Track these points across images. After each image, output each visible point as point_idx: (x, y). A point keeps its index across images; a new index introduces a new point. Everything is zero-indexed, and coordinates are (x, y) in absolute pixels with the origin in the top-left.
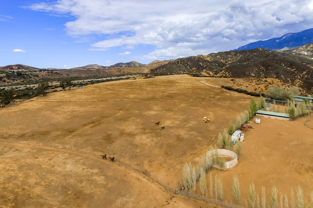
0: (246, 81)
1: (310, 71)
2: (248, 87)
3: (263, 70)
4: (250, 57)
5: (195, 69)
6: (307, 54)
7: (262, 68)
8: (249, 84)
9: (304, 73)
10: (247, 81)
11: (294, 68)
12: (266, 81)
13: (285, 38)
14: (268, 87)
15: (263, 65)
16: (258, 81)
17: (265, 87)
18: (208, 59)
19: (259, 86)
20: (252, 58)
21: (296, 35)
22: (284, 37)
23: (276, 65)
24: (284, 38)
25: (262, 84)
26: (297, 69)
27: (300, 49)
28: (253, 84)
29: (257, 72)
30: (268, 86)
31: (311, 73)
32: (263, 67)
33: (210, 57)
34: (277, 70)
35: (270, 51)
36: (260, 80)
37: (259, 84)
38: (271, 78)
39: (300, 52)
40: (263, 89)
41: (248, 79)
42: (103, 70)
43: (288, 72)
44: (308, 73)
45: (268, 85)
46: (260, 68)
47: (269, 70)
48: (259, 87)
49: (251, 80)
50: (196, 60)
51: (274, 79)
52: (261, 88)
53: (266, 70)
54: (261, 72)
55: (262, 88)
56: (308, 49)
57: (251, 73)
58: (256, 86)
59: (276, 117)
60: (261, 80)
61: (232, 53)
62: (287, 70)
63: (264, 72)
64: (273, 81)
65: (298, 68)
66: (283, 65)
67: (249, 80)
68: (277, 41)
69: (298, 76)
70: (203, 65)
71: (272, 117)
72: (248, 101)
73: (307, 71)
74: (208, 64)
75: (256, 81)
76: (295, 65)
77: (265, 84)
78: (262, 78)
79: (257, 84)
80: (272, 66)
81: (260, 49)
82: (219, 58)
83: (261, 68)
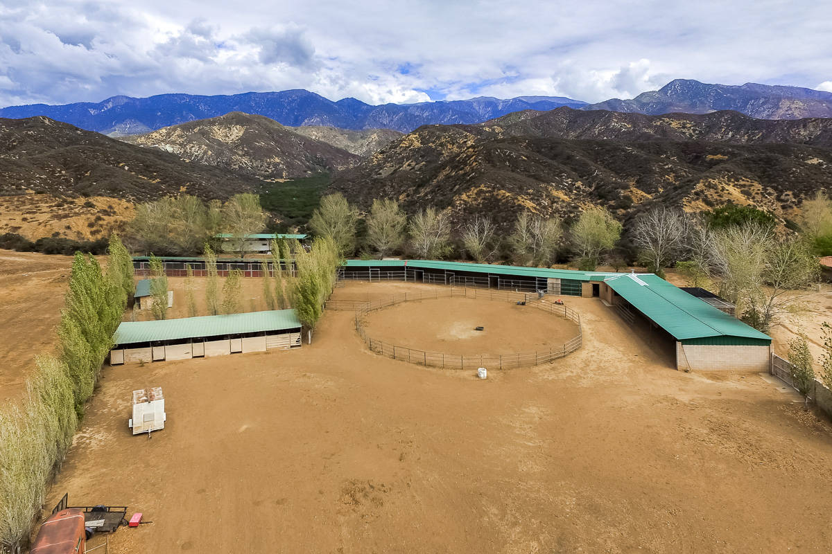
0: (7, 207)
1: (194, 185)
2: (20, 228)
3: (67, 181)
4: (14, 141)
6: (172, 149)
7: (63, 172)
8: (24, 219)
10: (11, 208)
11: (155, 178)
12: (89, 205)
14: (101, 226)
15: (66, 166)
16: (59, 205)
17: (91, 225)
19: (65, 222)
20: (21, 143)
21: (138, 103)
22: (110, 105)
23: (105, 166)
24: (109, 107)
25: (77, 214)
26: (164, 178)
27: (154, 137)
28: (43, 218)
29: (48, 184)
30: (101, 222)
32: (66, 170)
34: (113, 179)
35: (79, 132)
36: (65, 201)
37: (66, 216)
38: (102, 198)
39: (154, 144)
40: (84, 232)
41: (18, 201)
43: (144, 188)
44: (192, 190)
45: (99, 219)
46: (54, 172)
47: (89, 180)
48: (68, 228)
49: (32, 204)
51: (113, 199)
52: (74, 230)
53: (77, 180)
54: (60, 184)
55: (79, 229)
56: (173, 138)
57: (23, 187)
58: (55, 222)
59: (237, 344)
60: (72, 203)
62: (138, 180)
63: (71, 185)
64: (110, 207)
65: (167, 177)
66: (126, 168)
67: (24, 202)
68: (92, 112)
69: (171, 196)
71: (212, 349)
72: (35, 281)
75: (51, 206)
76: (158, 169)
77: (89, 216)
78: (74, 198)
79: (59, 217)
80: (93, 168)
81: (47, 122)
83: (60, 172)
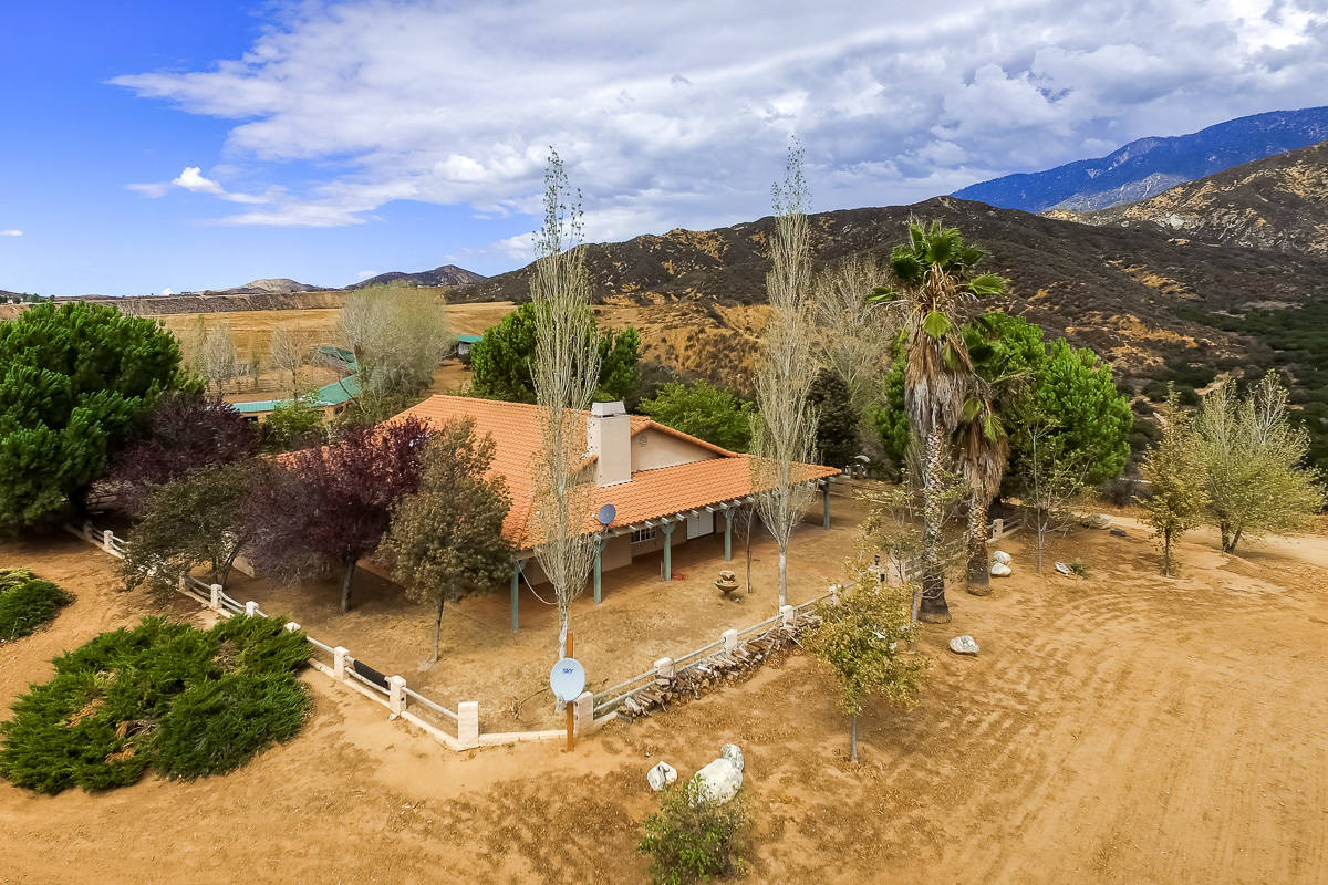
4: (879, 237)
5: (634, 287)
6: (1181, 222)
9: (1041, 293)
13: (1126, 158)
18: (711, 249)
21: (1176, 145)
22: (1124, 158)
24: (1122, 161)
27: (1157, 203)
31: (1067, 293)
33: (717, 241)
39: (1154, 216)
42: (282, 298)
50: (655, 250)
56: (1191, 202)
61: (823, 219)
68: (1092, 174)
69: (998, 306)
70: (675, 271)
73: (1055, 284)
74: (697, 267)
81: (946, 203)
82: (758, 243)
